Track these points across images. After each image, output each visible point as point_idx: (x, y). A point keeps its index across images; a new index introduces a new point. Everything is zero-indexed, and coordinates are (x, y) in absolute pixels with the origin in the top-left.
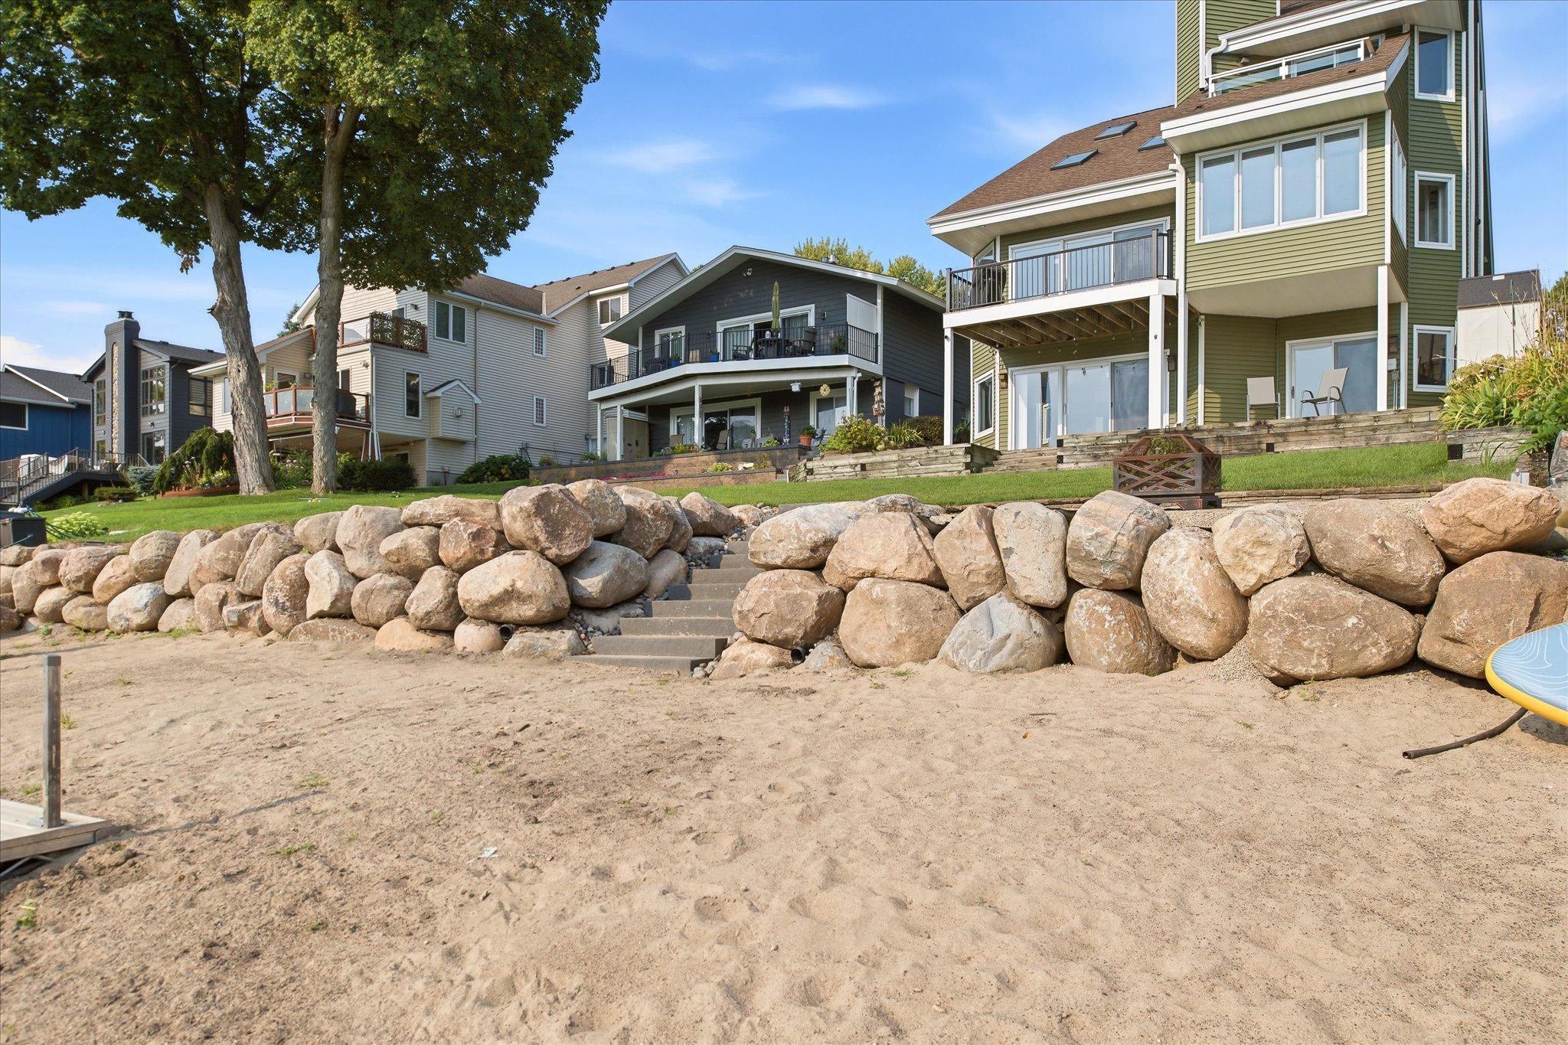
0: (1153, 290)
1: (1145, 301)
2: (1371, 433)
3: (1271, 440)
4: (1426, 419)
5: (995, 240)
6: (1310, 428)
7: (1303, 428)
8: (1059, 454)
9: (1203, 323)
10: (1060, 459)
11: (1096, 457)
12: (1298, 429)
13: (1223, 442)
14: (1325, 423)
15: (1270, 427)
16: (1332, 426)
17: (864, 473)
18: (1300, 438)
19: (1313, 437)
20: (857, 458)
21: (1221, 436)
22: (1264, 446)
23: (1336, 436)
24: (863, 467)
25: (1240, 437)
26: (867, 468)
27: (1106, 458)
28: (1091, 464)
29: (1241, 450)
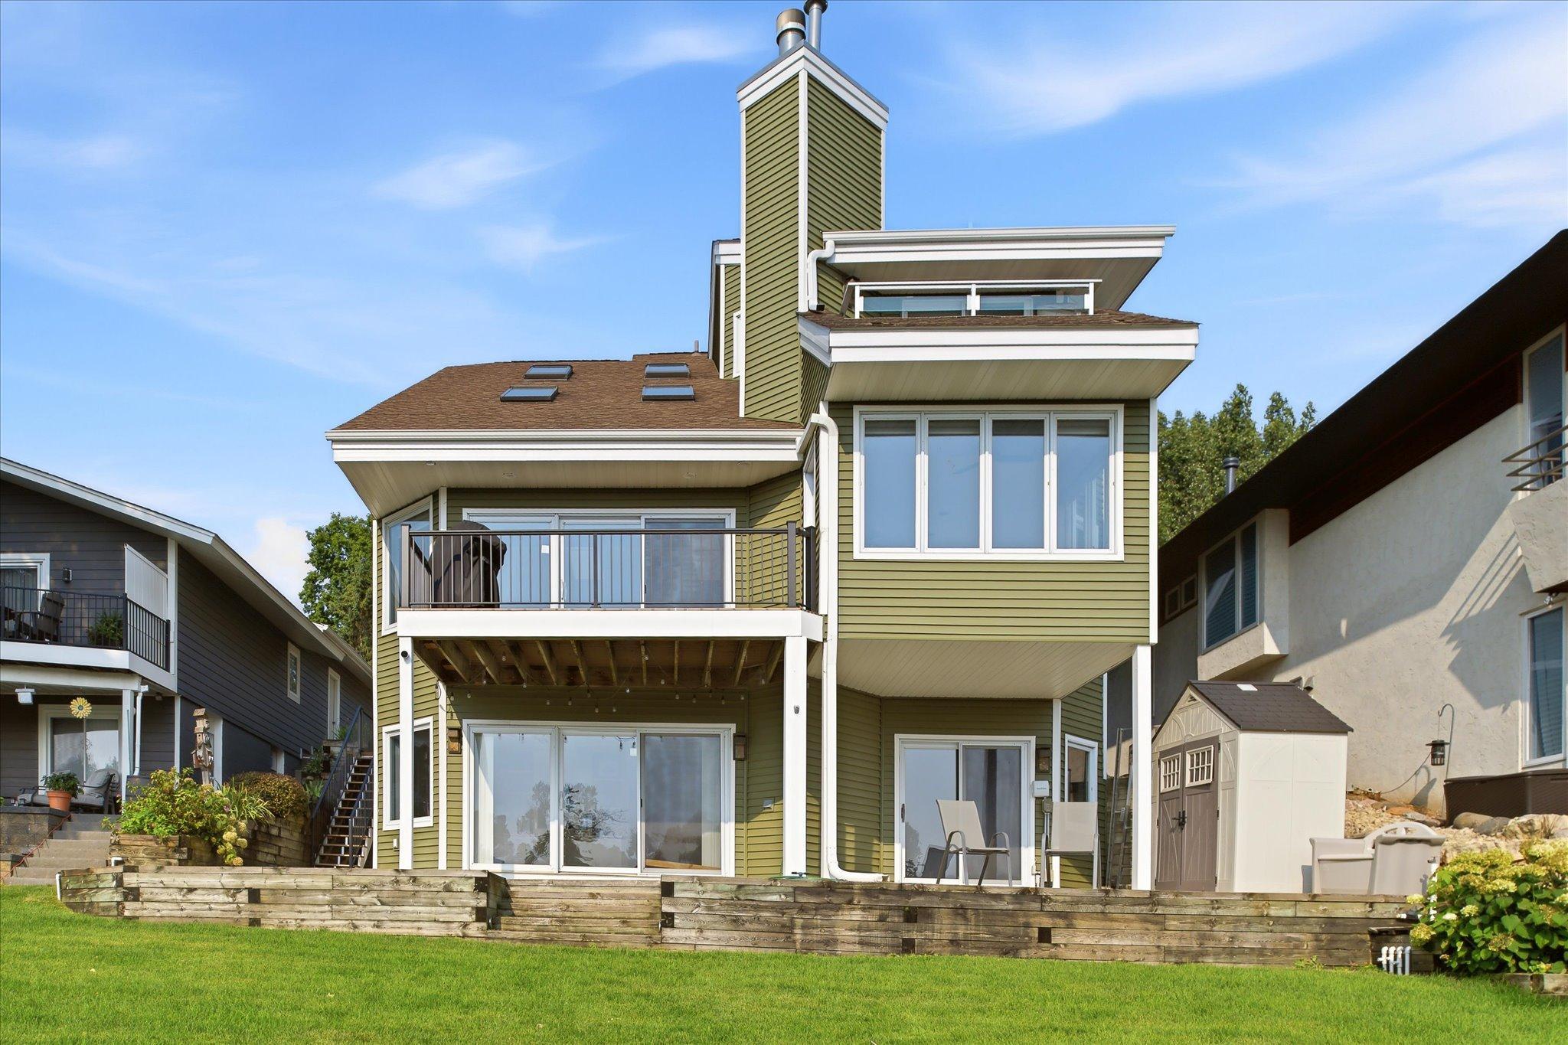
2: (1207, 928)
3: (1046, 922)
4: (1290, 913)
8: (666, 909)
10: (669, 920)
11: (736, 922)
13: (966, 919)
15: (1044, 900)
16: (1144, 909)
17: (256, 907)
18: (1096, 924)
19: (1115, 925)
20: (239, 875)
21: (962, 908)
23: (1150, 928)
24: (254, 895)
25: (993, 912)
26: (264, 898)
27: (755, 926)
28: (727, 934)
29: (995, 934)
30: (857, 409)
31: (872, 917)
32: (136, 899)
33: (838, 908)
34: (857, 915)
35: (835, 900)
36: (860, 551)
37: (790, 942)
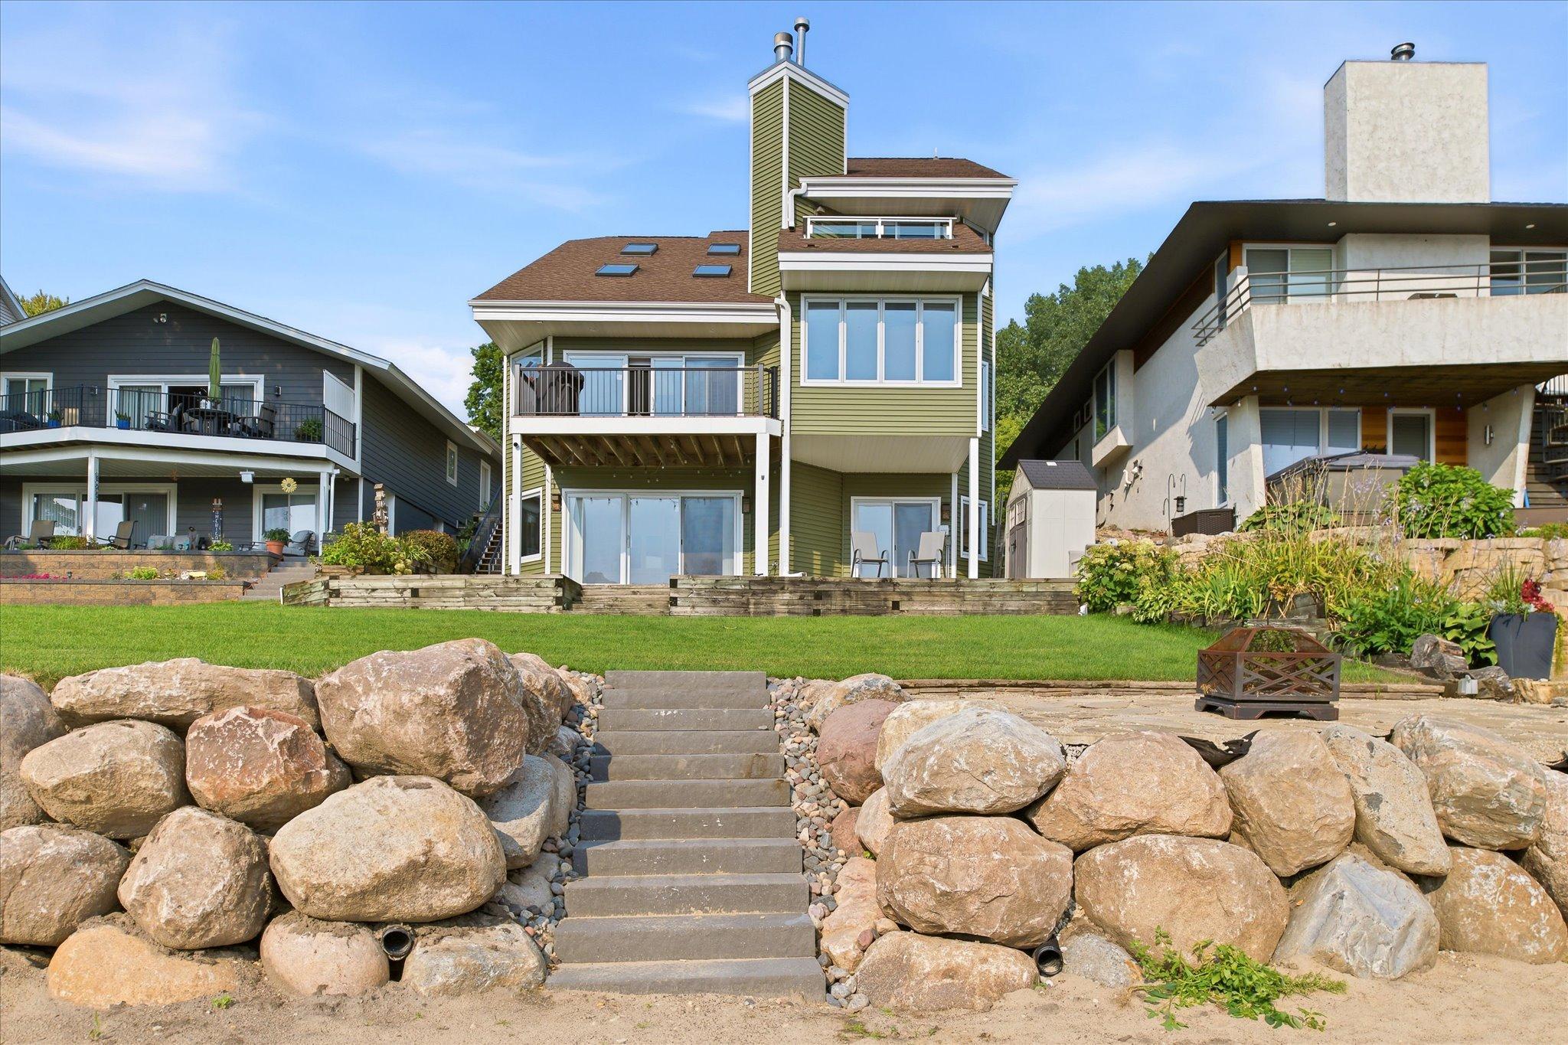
0: (760, 427)
1: (752, 438)
3: (895, 598)
4: (1034, 590)
5: (545, 341)
6: (933, 589)
7: (927, 589)
8: (673, 595)
10: (673, 602)
11: (715, 602)
12: (922, 589)
13: (850, 597)
14: (948, 585)
15: (895, 585)
16: (952, 590)
18: (926, 599)
19: (938, 599)
20: (406, 580)
21: (848, 590)
22: (890, 604)
23: (956, 599)
25: (866, 593)
26: (421, 594)
27: (726, 604)
28: (709, 609)
29: (868, 605)
30: (803, 296)
31: (795, 597)
32: (338, 596)
33: (775, 592)
34: (787, 596)
35: (774, 587)
36: (805, 382)
37: (747, 612)
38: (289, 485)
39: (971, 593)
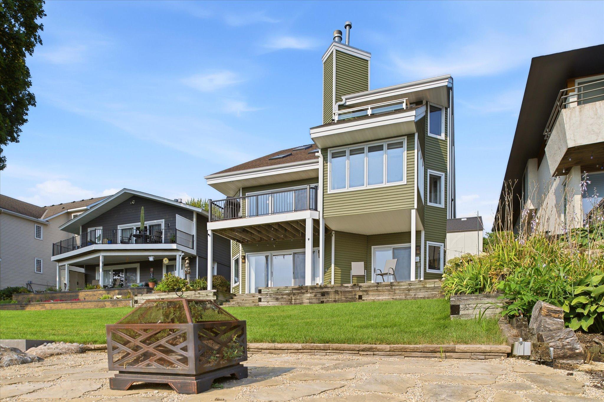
0: (307, 216)
1: (304, 221)
2: (407, 292)
3: (361, 294)
4: (433, 286)
5: (240, 190)
6: (379, 288)
7: (376, 288)
8: (260, 297)
9: (334, 235)
10: (260, 300)
11: (277, 299)
12: (373, 288)
13: (338, 294)
14: (386, 286)
15: (360, 287)
16: (389, 288)
18: (374, 293)
19: (381, 293)
21: (337, 291)
22: (357, 297)
23: (391, 293)
25: (346, 292)
27: (282, 300)
28: (275, 303)
29: (346, 298)
31: (313, 295)
32: (137, 303)
33: (303, 293)
34: (309, 295)
35: (303, 291)
37: (291, 303)
38: (166, 261)
39: (399, 289)
